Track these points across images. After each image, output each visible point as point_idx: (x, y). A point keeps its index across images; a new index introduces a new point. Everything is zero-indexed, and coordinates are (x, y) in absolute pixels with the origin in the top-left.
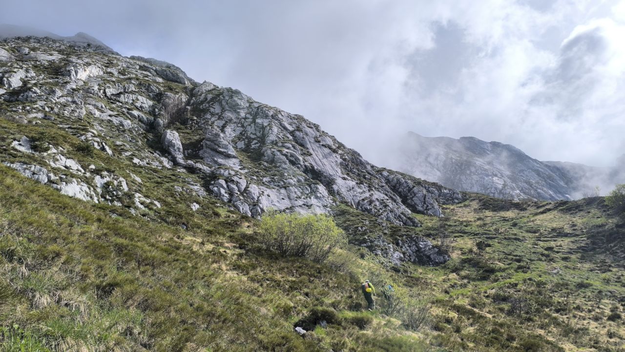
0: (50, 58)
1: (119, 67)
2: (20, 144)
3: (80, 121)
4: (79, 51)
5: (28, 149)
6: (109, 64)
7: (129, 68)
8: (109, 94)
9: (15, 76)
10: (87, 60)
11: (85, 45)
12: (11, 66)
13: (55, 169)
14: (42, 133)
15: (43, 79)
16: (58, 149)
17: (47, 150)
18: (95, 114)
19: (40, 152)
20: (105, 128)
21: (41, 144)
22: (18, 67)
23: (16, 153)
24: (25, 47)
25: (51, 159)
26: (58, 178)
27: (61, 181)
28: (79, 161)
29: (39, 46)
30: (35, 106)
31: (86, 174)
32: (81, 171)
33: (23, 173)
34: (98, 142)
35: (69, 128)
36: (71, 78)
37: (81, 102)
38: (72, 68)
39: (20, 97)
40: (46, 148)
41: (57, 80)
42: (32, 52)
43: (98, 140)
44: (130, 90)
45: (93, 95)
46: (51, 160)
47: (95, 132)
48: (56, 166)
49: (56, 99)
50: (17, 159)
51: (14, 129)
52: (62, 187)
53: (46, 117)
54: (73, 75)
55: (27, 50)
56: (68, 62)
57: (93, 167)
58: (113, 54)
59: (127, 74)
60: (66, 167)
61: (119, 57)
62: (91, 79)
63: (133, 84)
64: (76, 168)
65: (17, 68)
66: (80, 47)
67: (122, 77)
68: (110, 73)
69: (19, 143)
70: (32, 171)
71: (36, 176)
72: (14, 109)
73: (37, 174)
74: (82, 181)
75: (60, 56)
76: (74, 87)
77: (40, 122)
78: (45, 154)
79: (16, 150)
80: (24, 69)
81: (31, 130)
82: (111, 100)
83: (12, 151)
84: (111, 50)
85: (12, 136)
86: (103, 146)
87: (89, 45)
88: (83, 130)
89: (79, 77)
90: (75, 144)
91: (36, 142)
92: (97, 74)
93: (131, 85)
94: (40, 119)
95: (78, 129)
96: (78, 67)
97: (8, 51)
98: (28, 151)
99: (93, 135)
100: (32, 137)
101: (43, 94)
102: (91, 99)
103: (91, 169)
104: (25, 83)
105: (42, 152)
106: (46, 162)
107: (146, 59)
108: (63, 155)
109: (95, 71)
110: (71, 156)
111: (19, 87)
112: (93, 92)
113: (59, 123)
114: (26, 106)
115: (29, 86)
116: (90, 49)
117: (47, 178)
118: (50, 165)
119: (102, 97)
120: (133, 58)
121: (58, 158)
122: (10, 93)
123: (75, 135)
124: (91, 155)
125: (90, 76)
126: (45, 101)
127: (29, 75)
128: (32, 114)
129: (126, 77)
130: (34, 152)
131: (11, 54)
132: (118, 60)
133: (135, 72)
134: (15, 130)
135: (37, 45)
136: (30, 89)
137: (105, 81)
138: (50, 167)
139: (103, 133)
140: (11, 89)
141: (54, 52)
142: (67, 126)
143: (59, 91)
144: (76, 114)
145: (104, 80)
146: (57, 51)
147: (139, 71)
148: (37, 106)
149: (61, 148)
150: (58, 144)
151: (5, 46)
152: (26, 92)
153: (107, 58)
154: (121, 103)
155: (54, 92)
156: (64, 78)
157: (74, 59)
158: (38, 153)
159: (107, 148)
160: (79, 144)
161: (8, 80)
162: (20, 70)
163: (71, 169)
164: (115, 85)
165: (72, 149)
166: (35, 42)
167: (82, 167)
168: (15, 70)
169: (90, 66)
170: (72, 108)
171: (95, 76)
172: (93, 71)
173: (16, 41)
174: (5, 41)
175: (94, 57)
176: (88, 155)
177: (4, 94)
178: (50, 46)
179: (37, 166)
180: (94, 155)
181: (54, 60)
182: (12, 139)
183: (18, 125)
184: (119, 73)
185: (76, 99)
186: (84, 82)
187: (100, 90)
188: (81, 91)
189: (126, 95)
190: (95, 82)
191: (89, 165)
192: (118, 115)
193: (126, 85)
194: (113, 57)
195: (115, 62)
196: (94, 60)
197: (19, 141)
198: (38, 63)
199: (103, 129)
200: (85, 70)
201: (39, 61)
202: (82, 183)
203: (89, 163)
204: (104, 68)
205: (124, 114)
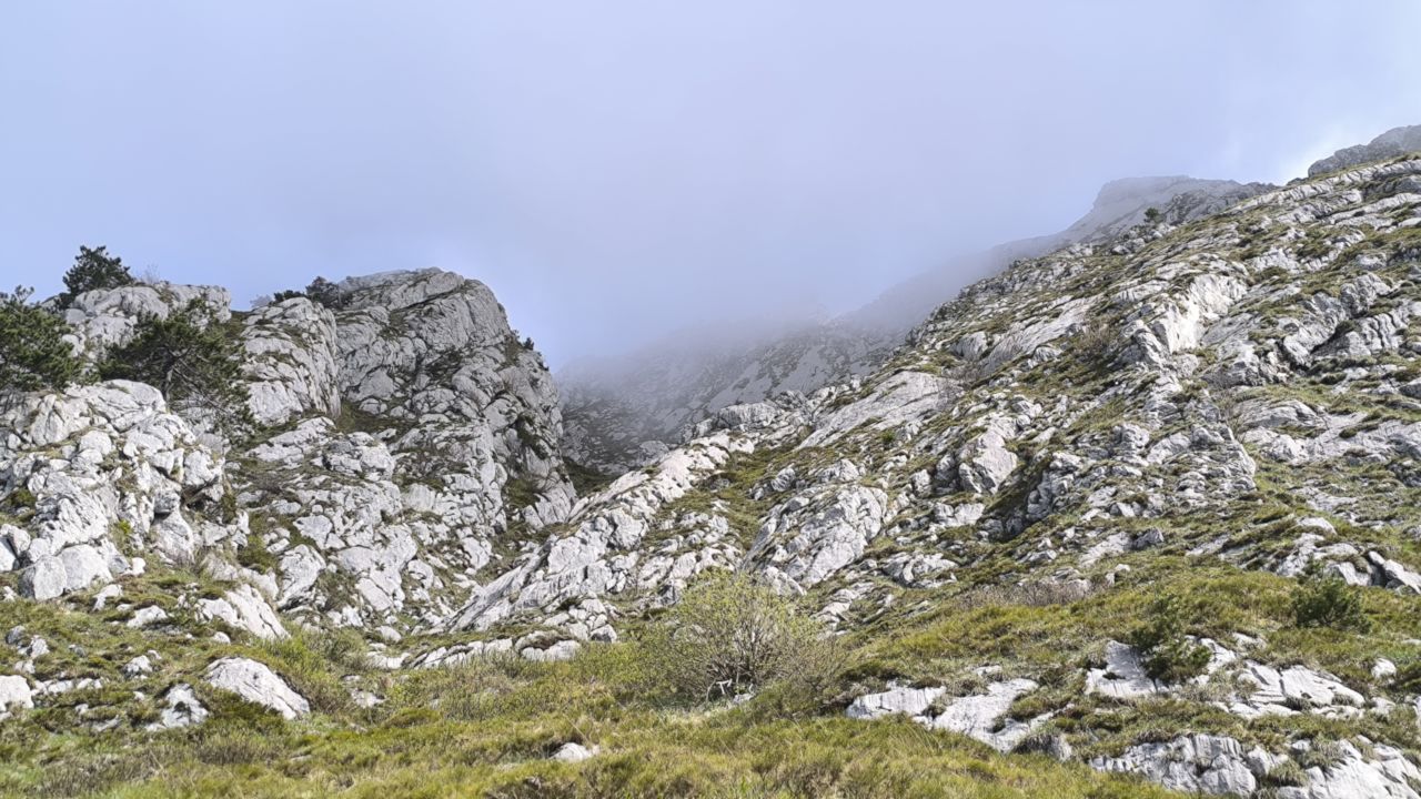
0: (1058, 326)
1: (1291, 234)
2: (1111, 677)
3: (1250, 503)
4: (1132, 250)
5: (1141, 684)
6: (1253, 241)
7: (1325, 216)
8: (1301, 354)
9: (986, 442)
10: (1171, 271)
11: (1140, 219)
12: (964, 414)
13: (1261, 728)
14: (1161, 607)
15: (1071, 409)
16: (1235, 643)
17: (1200, 661)
18: (1290, 454)
19: (1183, 682)
20: (1350, 493)
21: (1175, 647)
22: (983, 406)
23: (1111, 712)
24: (972, 330)
25: (1229, 691)
26: (1284, 758)
27: (1302, 766)
28: (1329, 664)
29: (1009, 304)
30: (1088, 516)
31: (1373, 705)
32: (1351, 702)
33: (1167, 781)
34: (1350, 559)
35: (1225, 548)
36: (1151, 362)
37: (1223, 433)
38: (1140, 324)
39: (1031, 506)
40: (1195, 655)
41: (1110, 392)
42: (997, 338)
43: (1346, 548)
44: (1370, 301)
45: (1250, 385)
46: (1232, 696)
47: (1321, 522)
48: (1257, 714)
49: (1140, 460)
50: (1126, 733)
51: (1070, 626)
52: (1316, 788)
53: (1137, 543)
54: (1154, 347)
55: (981, 338)
56: (1116, 313)
57: (1385, 667)
58: (1243, 197)
59: (1328, 243)
60: (1292, 704)
61: (1271, 196)
62: (1217, 329)
63: (1372, 268)
64: (1328, 697)
65: (980, 412)
66: (1127, 237)
67: (1317, 265)
68: (1271, 272)
69: (1104, 672)
70: (1190, 763)
71: (1212, 777)
72: (1034, 556)
73: (1209, 768)
74: (1374, 741)
75: (1085, 305)
76: (1177, 388)
77: (1127, 568)
78: (1203, 680)
79: (1106, 701)
80: (1002, 404)
81: (1120, 610)
82: (1322, 370)
83: (1098, 711)
84: (1229, 188)
85: (1075, 657)
86: (1380, 568)
87: (1151, 214)
88: (1276, 534)
89: (1174, 345)
90: (1281, 601)
91: (1155, 649)
92: (1229, 301)
93: (1365, 279)
94: (1122, 558)
95: (1260, 540)
96: (1158, 311)
97: (932, 371)
98: (1145, 692)
99: (1321, 538)
100: (1134, 634)
101: (1091, 462)
102: (1249, 404)
103: (1384, 677)
104: (1023, 451)
105: (1191, 675)
106: (1218, 710)
107: (1369, 147)
108: (1262, 663)
109: (1215, 294)
110: (1291, 653)
111: (1012, 474)
112: (1242, 373)
113: (1185, 543)
114: (1062, 530)
115: (1041, 454)
116: (1161, 226)
117: (1248, 771)
118: (1236, 717)
119: (1282, 376)
120: (1319, 171)
121: (1251, 678)
122: (998, 505)
123: (1259, 564)
124: (1355, 623)
125: (1207, 324)
126: (1110, 485)
127: (1024, 419)
128: (1092, 550)
129: (1332, 256)
130: (1164, 689)
131: (945, 376)
132: (1273, 208)
133: (1357, 221)
134: (1073, 631)
135: (1001, 306)
136: (1046, 466)
137: (1269, 313)
138: (1240, 726)
139: (1353, 517)
140: (994, 490)
141: (1059, 301)
142: (1218, 544)
143: (1136, 428)
144: (1226, 486)
145: (1261, 311)
146: (1068, 290)
147: (1367, 209)
148: (1094, 512)
149: (1243, 638)
150: (1226, 627)
151: (918, 359)
152: (1041, 480)
153: (1233, 227)
154: (1362, 364)
155: (1121, 439)
156: (1130, 374)
157: (1130, 290)
158: (1177, 686)
159: (1393, 567)
160: (1292, 595)
161: (973, 466)
162: (993, 414)
163: (1314, 705)
164: (1308, 307)
165: (1279, 625)
166: (990, 301)
167: (1345, 680)
168: (980, 422)
169: (1193, 287)
170: (1204, 470)
171: (1226, 311)
172: (1209, 298)
173: (939, 326)
174: (912, 343)
175: (1190, 245)
176: (1345, 624)
177: (982, 520)
178: (1039, 287)
179: (1197, 738)
180: (1370, 618)
181: (1071, 328)
182: (1078, 666)
183: (1074, 610)
184: (1301, 254)
185: (1200, 429)
186: (1200, 355)
187: (1266, 352)
188: (1206, 392)
189: (1365, 324)
190: (1235, 333)
191: (1369, 665)
192: (1375, 417)
193: (1350, 288)
194: (1251, 210)
195: (1266, 222)
196: (1195, 258)
197: (1103, 666)
198: (1032, 363)
199: (1343, 500)
200: (1184, 310)
201: (1031, 357)
202: (1379, 750)
203: (1363, 656)
204: (1241, 266)
205: (1394, 405)
